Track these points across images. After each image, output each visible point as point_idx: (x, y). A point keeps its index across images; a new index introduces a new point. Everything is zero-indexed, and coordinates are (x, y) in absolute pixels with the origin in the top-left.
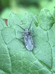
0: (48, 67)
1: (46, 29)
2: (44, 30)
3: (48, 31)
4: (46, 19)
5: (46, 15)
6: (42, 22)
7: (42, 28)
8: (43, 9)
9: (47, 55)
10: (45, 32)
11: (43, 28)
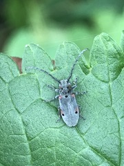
0: (111, 161)
1: (107, 79)
2: (103, 81)
3: (111, 83)
4: (106, 57)
5: (105, 48)
6: (97, 65)
7: (97, 77)
8: (100, 36)
9: (108, 135)
10: (104, 86)
11: (100, 76)
